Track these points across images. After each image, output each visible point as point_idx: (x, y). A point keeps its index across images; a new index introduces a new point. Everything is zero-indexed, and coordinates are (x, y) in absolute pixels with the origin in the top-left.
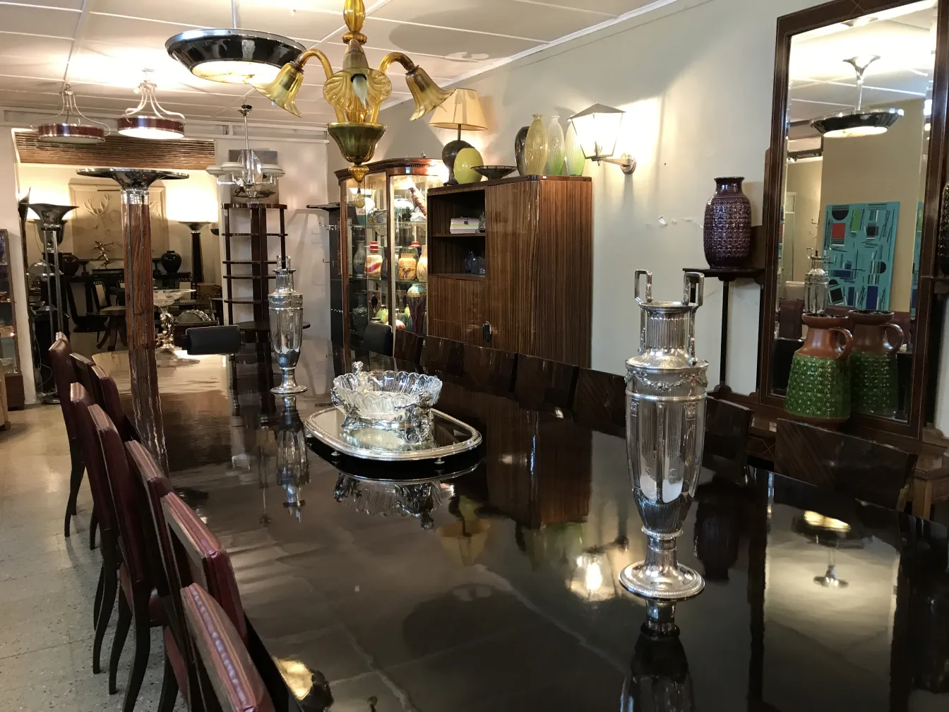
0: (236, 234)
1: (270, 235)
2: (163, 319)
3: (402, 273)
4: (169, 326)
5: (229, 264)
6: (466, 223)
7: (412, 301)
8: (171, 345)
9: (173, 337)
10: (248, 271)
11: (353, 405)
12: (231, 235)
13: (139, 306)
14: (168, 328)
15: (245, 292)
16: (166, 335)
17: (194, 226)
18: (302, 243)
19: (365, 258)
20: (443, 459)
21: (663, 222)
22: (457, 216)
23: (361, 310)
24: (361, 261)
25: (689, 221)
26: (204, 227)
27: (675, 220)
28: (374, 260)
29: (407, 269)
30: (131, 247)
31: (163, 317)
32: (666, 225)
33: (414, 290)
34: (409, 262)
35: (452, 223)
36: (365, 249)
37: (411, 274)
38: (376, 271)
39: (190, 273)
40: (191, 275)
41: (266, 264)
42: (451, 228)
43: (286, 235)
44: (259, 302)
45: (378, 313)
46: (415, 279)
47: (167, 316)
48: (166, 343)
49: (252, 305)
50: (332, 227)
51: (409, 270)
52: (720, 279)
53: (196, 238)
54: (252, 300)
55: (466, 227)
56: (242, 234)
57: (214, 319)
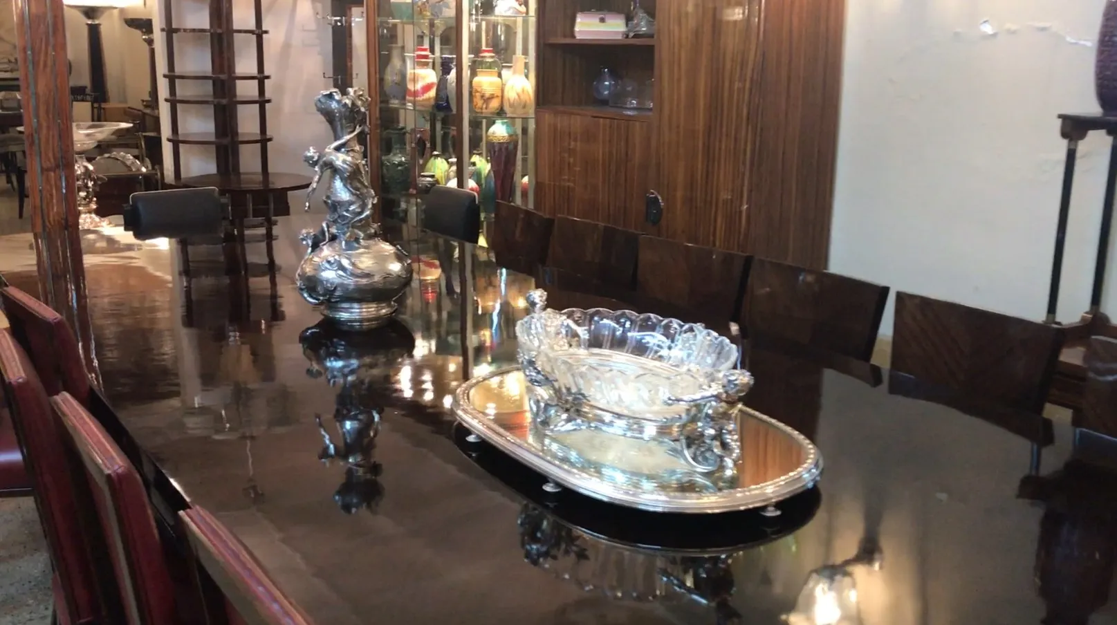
0: (185, 30)
1: (239, 31)
2: (79, 172)
3: (479, 102)
4: (90, 184)
5: (172, 78)
6: (602, 20)
7: (497, 149)
8: (93, 215)
9: (97, 203)
10: (207, 89)
11: (574, 390)
12: (177, 30)
13: (51, 155)
14: (88, 188)
15: (199, 124)
16: (85, 199)
17: (90, 12)
18: (287, 46)
19: (403, 76)
20: (778, 505)
21: (988, 29)
22: (586, 8)
23: (398, 158)
24: (396, 78)
25: (1043, 29)
26: (106, 14)
27: (1013, 27)
28: (423, 78)
29: (487, 95)
30: (33, 50)
31: (79, 170)
32: (995, 35)
33: (499, 131)
34: (491, 84)
35: (578, 20)
36: (404, 61)
37: (495, 104)
38: (427, 96)
39: (86, 87)
40: (88, 91)
41: (233, 78)
42: (577, 28)
43: (266, 32)
44: (226, 141)
45: (429, 165)
46: (501, 113)
47: (86, 168)
48: (86, 213)
49: (213, 148)
50: (336, 21)
51: (492, 97)
52: (1109, 133)
53: (94, 32)
54: (213, 139)
55: (602, 28)
56: (194, 30)
57: (150, 168)
